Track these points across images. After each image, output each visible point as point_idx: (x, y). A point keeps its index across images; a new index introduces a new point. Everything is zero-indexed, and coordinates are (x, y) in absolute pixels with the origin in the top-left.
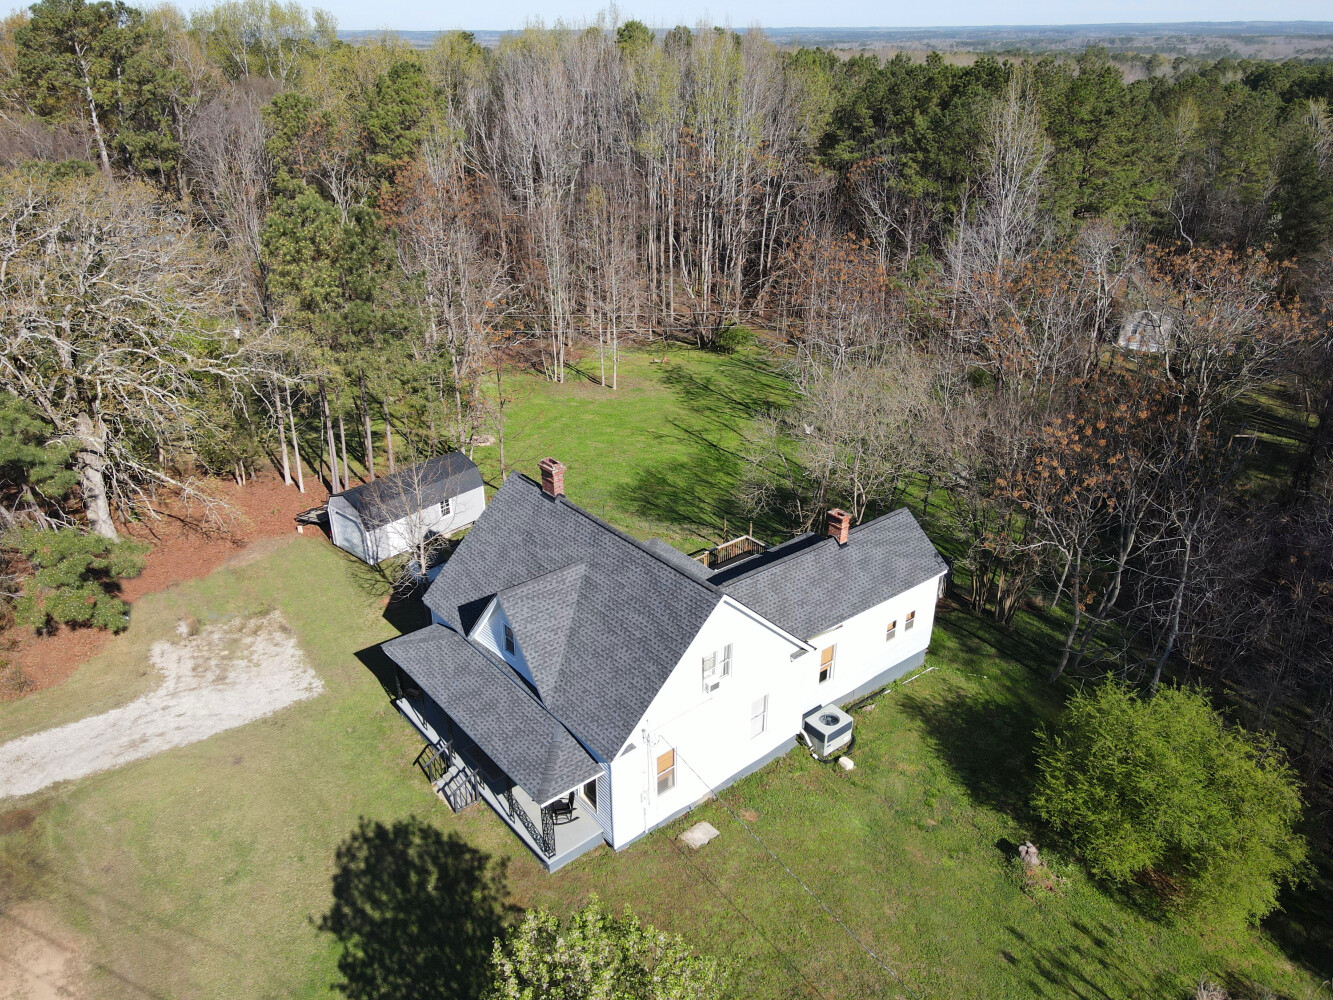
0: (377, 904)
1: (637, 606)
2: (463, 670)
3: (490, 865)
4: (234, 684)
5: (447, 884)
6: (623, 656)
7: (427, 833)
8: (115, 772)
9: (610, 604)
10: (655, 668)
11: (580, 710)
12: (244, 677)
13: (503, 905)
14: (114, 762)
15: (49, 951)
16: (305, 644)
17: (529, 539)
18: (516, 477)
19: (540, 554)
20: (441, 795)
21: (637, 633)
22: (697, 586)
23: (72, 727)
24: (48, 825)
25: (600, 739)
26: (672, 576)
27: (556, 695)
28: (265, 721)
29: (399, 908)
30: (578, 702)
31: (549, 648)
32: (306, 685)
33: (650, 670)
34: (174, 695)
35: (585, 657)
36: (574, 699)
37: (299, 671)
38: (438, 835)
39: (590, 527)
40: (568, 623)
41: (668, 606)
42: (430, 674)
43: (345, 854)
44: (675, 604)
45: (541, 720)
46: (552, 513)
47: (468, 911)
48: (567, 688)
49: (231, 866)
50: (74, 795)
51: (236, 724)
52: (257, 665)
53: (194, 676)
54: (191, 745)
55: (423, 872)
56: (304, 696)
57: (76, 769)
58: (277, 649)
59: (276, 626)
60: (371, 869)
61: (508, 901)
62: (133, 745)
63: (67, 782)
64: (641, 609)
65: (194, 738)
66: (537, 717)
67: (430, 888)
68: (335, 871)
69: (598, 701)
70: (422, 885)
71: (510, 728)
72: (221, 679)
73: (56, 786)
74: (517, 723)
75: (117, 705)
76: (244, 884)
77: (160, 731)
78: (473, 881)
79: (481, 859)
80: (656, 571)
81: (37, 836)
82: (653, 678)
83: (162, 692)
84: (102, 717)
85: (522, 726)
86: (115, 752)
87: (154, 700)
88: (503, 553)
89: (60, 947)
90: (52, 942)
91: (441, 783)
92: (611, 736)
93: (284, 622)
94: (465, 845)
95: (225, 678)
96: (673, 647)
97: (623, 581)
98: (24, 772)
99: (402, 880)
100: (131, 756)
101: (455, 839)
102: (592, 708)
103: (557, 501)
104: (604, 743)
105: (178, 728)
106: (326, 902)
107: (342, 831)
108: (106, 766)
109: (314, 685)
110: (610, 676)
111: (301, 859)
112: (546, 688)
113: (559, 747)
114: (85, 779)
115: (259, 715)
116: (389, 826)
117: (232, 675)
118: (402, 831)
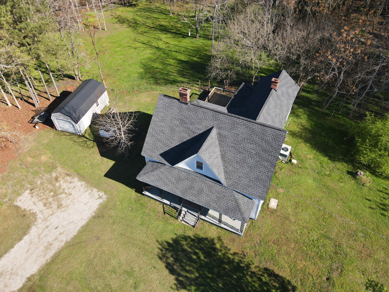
0: (190, 272)
1: (248, 141)
2: (179, 179)
3: (216, 241)
4: (67, 206)
5: (208, 254)
6: (251, 161)
7: (186, 238)
8: (50, 263)
9: (235, 142)
10: (268, 163)
11: (241, 184)
12: (69, 202)
13: (231, 254)
14: (45, 259)
16: (82, 177)
17: (182, 122)
18: (163, 97)
19: (191, 127)
20: (183, 222)
21: (253, 151)
22: (273, 130)
25: (255, 193)
26: (260, 127)
27: (227, 181)
28: (94, 217)
29: (198, 270)
30: (238, 182)
31: (218, 165)
32: (98, 196)
33: (266, 164)
34: (45, 220)
35: (233, 164)
36: (236, 181)
37: (90, 191)
38: (190, 237)
39: (211, 113)
40: (219, 153)
41: (263, 139)
42: (166, 184)
43: (162, 257)
44: (266, 138)
45: (225, 191)
46: (189, 109)
47: (222, 261)
48: (231, 177)
49: (131, 282)
50: (41, 279)
51: (84, 223)
52: (70, 194)
53: (48, 208)
55: (196, 254)
56: (101, 201)
58: (72, 184)
59: (64, 174)
60: (176, 260)
61: (231, 252)
62: (47, 248)
63: (32, 276)
64: (251, 142)
65: (71, 235)
66: (222, 190)
67: (202, 258)
69: (247, 179)
70: (199, 258)
71: (214, 197)
72: (60, 206)
73: (29, 279)
74: (216, 194)
75: (25, 234)
76: (142, 287)
77: (54, 238)
78: (215, 250)
79: (212, 241)
80: (251, 126)
82: (269, 167)
83: (39, 221)
84: (22, 241)
85: (218, 195)
86: (42, 254)
87: (39, 226)
88: (172, 130)
91: (181, 218)
92: (260, 191)
93: (65, 171)
94: (202, 238)
95: (61, 205)
96: (272, 154)
97: (237, 133)
98: (10, 279)
99: (191, 260)
100: (51, 254)
101: (197, 236)
102: (246, 183)
103: (189, 104)
104: (258, 194)
105: (60, 234)
106: (172, 279)
108: (44, 262)
109: (101, 195)
110: (248, 169)
111: (155, 268)
112: (223, 180)
113: (238, 200)
114: (39, 271)
115: (90, 216)
116: (170, 241)
117: (63, 202)
118: (176, 241)
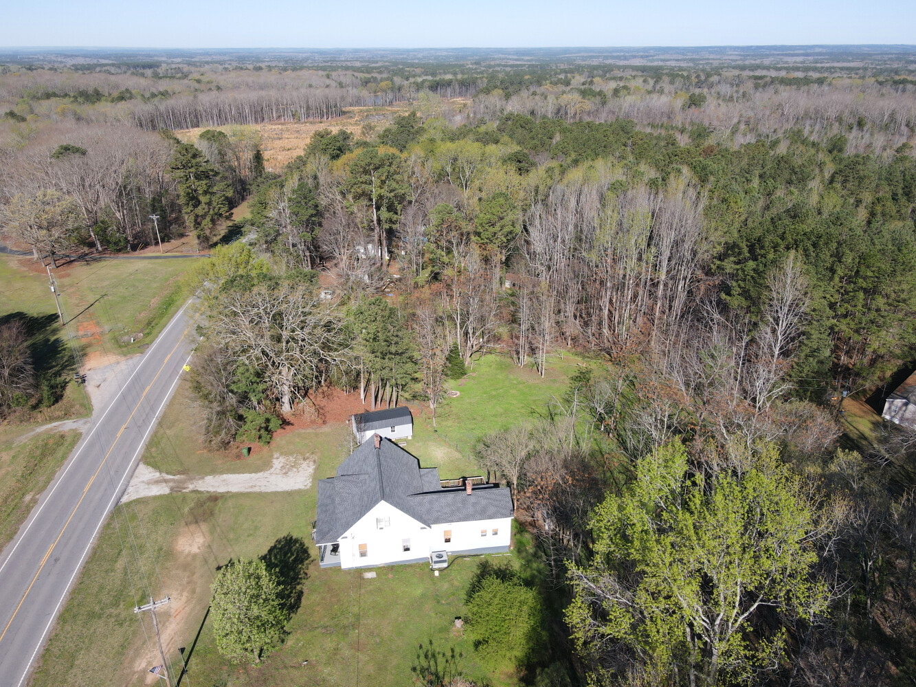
0: (276, 558)
3: (309, 559)
4: (289, 476)
5: (295, 560)
7: (302, 544)
8: (243, 494)
12: (292, 474)
13: (304, 571)
14: (244, 490)
15: (202, 537)
16: (316, 469)
23: (242, 475)
24: (220, 503)
28: (287, 492)
32: (306, 484)
34: (271, 474)
37: (308, 478)
38: (303, 546)
43: (279, 541)
47: (294, 570)
49: (251, 532)
51: (279, 490)
52: (298, 472)
53: (280, 470)
54: (265, 493)
55: (292, 554)
56: (303, 487)
57: (234, 489)
58: (308, 468)
59: (313, 460)
60: (281, 549)
61: (306, 571)
62: (252, 487)
63: (231, 492)
67: (290, 559)
68: (273, 545)
70: (289, 557)
72: (286, 473)
73: (228, 492)
75: (256, 472)
76: (251, 538)
77: (260, 485)
78: (302, 562)
79: (309, 556)
81: (216, 505)
83: (269, 472)
84: (250, 475)
86: (246, 487)
87: (265, 474)
89: (205, 537)
90: (204, 535)
91: (315, 530)
93: (316, 459)
94: (308, 552)
98: (223, 485)
99: (286, 554)
100: (249, 490)
101: (307, 548)
105: (265, 486)
106: (265, 552)
107: (282, 535)
108: (242, 491)
109: (308, 485)
111: (268, 538)
115: (287, 489)
116: (294, 538)
117: (290, 473)
118: (296, 541)
